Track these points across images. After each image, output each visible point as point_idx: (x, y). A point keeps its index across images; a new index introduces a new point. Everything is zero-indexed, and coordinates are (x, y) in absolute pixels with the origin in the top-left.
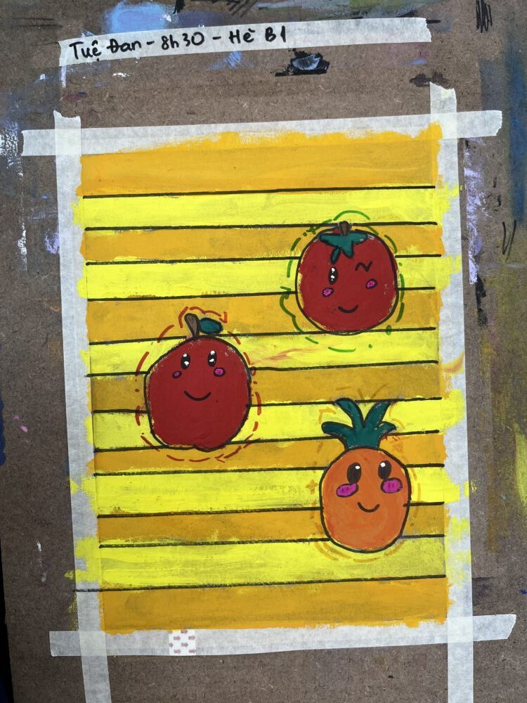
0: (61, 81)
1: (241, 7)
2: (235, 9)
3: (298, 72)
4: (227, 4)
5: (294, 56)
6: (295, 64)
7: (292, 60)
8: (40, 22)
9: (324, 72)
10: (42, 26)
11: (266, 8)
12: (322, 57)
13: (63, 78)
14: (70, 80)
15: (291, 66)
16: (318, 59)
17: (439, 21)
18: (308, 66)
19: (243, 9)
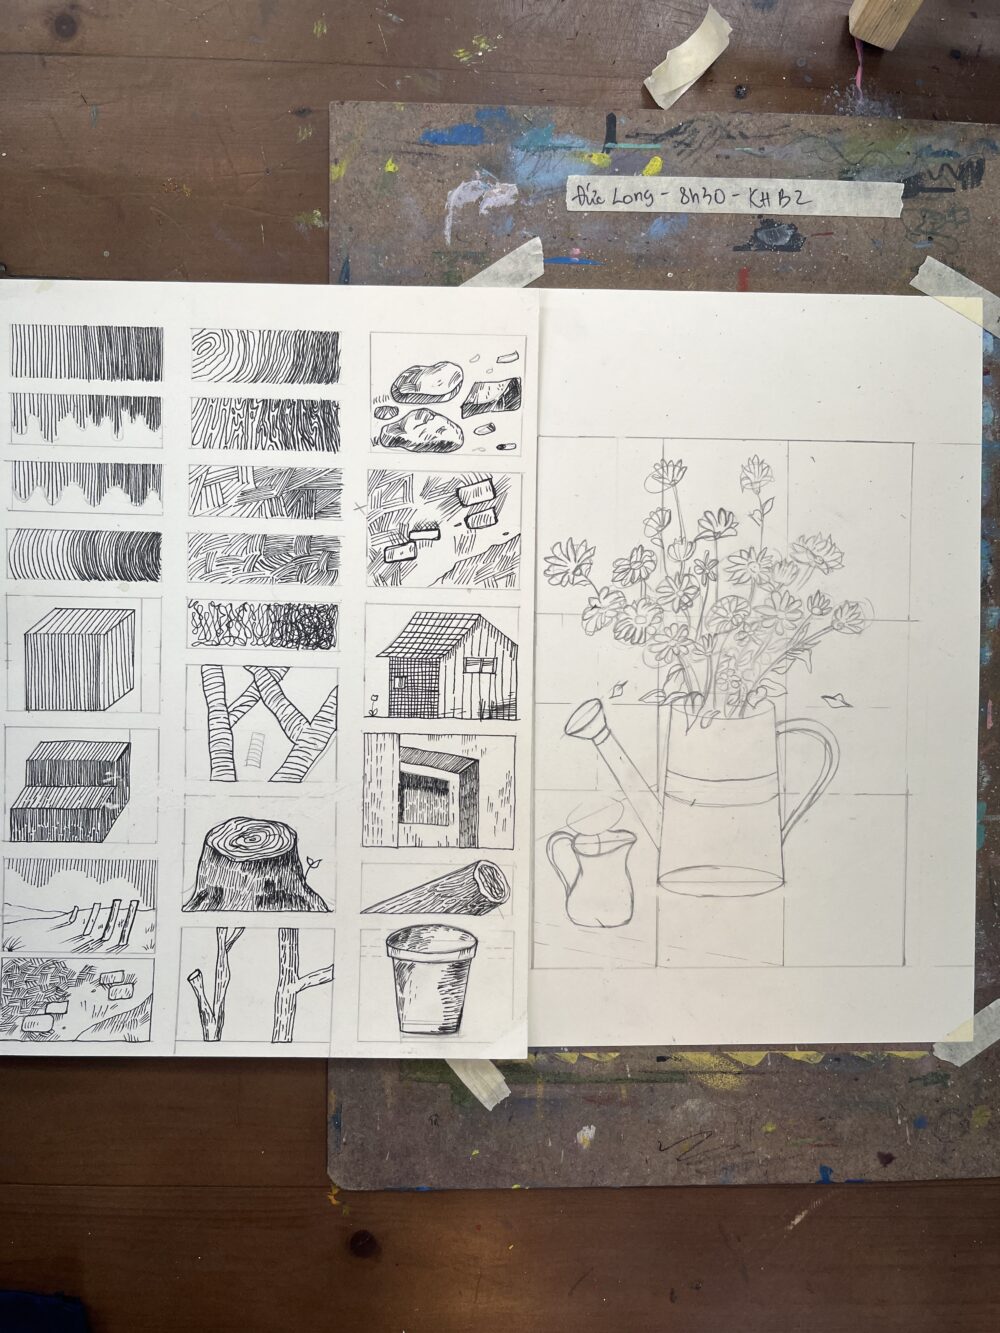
0: (444, 236)
1: (693, 151)
2: (683, 156)
3: (762, 247)
4: (675, 147)
5: (759, 226)
6: (759, 235)
7: (756, 231)
8: (417, 148)
9: (798, 249)
10: (420, 154)
11: (727, 157)
12: (796, 229)
13: (447, 233)
14: (457, 236)
15: (755, 238)
16: (790, 232)
17: (953, 190)
18: (777, 240)
19: (696, 155)
